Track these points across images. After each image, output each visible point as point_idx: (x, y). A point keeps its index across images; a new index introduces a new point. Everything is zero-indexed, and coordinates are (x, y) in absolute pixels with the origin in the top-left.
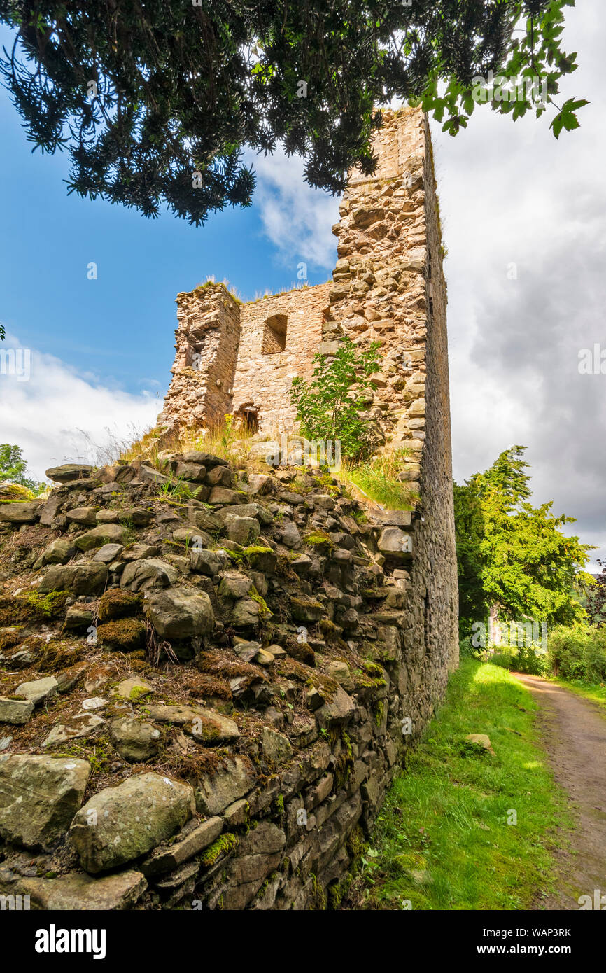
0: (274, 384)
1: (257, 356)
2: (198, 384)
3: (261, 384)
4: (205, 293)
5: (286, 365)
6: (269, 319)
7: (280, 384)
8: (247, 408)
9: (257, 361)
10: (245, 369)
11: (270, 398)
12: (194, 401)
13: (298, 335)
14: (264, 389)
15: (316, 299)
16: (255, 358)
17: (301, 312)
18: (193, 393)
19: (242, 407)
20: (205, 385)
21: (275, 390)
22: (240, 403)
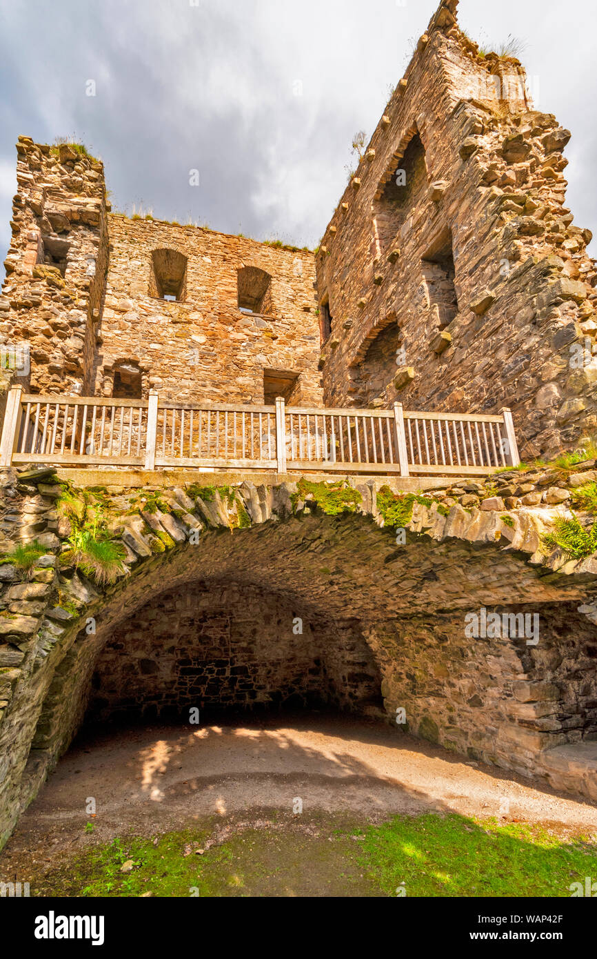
0: (171, 342)
1: (142, 296)
2: (71, 302)
3: (149, 337)
4: (78, 160)
5: (189, 322)
6: (157, 250)
7: (180, 345)
8: (125, 367)
9: (141, 303)
10: (122, 308)
11: (166, 361)
12: (65, 328)
13: (204, 288)
14: (157, 346)
15: (227, 250)
16: (138, 299)
17: (207, 259)
18: (62, 314)
19: (119, 362)
20: (84, 308)
21: (173, 352)
22: (116, 357)
